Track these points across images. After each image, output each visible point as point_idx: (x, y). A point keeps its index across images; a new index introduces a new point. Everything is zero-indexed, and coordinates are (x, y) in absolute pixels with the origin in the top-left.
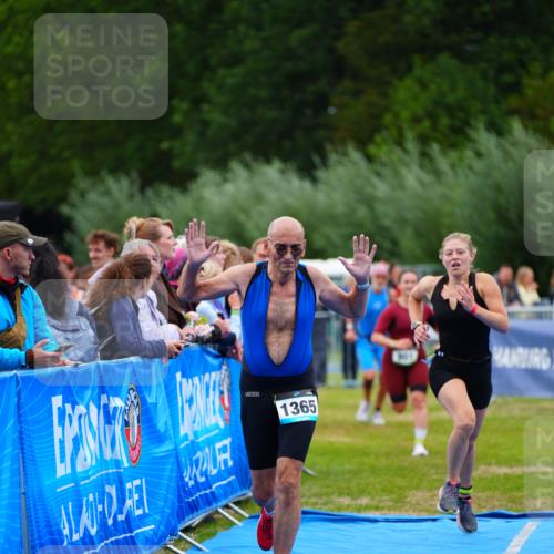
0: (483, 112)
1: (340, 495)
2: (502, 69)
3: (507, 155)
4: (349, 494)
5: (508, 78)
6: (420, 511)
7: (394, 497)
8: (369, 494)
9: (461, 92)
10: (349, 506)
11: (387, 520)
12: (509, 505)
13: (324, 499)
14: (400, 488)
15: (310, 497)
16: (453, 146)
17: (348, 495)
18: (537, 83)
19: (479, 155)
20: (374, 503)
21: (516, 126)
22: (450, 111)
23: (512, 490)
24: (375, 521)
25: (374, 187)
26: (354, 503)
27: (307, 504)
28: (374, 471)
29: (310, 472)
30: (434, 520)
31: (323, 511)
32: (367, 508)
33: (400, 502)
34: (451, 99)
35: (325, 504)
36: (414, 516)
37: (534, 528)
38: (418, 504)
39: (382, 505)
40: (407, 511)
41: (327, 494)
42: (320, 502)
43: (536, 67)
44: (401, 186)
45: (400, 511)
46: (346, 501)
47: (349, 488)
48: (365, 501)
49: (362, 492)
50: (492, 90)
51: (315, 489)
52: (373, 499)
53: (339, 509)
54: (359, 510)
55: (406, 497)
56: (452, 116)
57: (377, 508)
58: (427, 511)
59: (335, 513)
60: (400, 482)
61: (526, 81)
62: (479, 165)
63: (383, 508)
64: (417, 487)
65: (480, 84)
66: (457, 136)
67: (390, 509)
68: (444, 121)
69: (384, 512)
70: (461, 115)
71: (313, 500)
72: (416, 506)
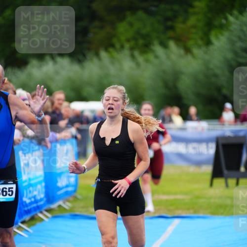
0: (157, 37)
2: (167, 19)
3: (168, 57)
5: (169, 23)
9: (148, 29)
13: (85, 209)
15: (79, 208)
18: (181, 26)
19: (157, 57)
21: (172, 44)
27: (78, 211)
29: (79, 197)
34: (144, 31)
35: (85, 211)
37: (178, 222)
41: (86, 207)
43: (180, 19)
50: (161, 28)
56: (144, 38)
62: (156, 62)
65: (156, 25)
66: (146, 48)
68: (141, 42)
70: (148, 39)
71: (80, 210)
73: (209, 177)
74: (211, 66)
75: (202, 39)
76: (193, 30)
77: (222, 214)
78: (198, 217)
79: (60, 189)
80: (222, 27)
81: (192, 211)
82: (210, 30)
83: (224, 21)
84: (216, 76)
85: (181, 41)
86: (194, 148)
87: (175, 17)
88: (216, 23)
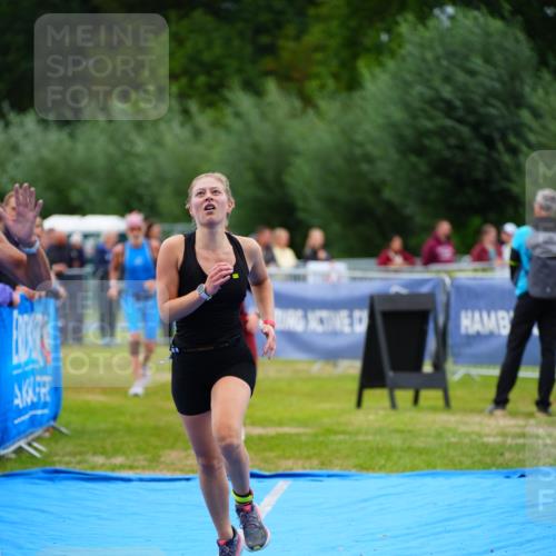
0: (240, 71)
1: (95, 454)
2: (259, 30)
3: (264, 116)
4: (104, 453)
5: (265, 39)
6: (175, 470)
7: (149, 456)
8: (124, 453)
9: (218, 50)
10: (103, 466)
11: (141, 480)
12: (262, 465)
13: (78, 458)
14: (155, 447)
15: (63, 456)
16: (211, 105)
17: (102, 454)
18: (291, 45)
19: (238, 115)
20: (128, 463)
21: (271, 86)
22: (208, 69)
23: (264, 450)
24: (128, 480)
25: (132, 143)
26: (108, 462)
27: (60, 462)
28: (129, 430)
29: (64, 430)
30: (188, 479)
31: (77, 470)
32: (122, 467)
33: (154, 461)
34: (207, 57)
35: (79, 463)
36: (169, 476)
37: (285, 487)
38: (173, 464)
39: (136, 464)
40: (161, 470)
41: (81, 453)
42: (73, 460)
43: (290, 30)
44: (159, 143)
45: (154, 470)
46: (100, 460)
47: (103, 447)
48: (119, 460)
49: (116, 452)
50: (249, 50)
51: (69, 448)
52: (128, 458)
53: (93, 468)
54: (113, 470)
55: (160, 457)
56: (209, 73)
57: (131, 468)
58: (181, 470)
59: (89, 472)
60: (154, 441)
61: (281, 43)
62: (236, 125)
63: (137, 468)
64: (172, 447)
65: (236, 43)
66: (213, 94)
67: (144, 468)
68: (202, 80)
69: (138, 471)
70: (217, 73)
71: (67, 459)
72: (171, 466)
73: (354, 386)
74: (359, 137)
75: (336, 76)
76: (319, 56)
77: (381, 468)
78: (329, 476)
79: (20, 412)
80: (379, 50)
81: (315, 462)
82: (355, 57)
83: (384, 37)
84: (369, 159)
85: (291, 79)
86: (321, 321)
87: (279, 25)
88: (367, 41)
